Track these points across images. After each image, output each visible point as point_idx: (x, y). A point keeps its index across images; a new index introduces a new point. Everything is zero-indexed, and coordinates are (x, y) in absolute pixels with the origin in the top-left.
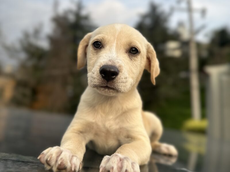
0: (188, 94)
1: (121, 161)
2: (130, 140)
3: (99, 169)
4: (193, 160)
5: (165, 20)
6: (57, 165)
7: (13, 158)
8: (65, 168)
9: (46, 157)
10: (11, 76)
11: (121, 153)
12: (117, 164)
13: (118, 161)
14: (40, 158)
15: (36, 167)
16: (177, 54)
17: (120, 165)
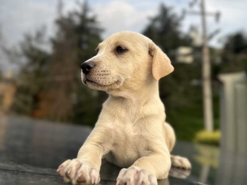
0: (200, 103)
1: (138, 174)
2: (151, 153)
3: (116, 182)
4: (205, 173)
5: (177, 24)
6: (77, 178)
7: (30, 170)
8: (84, 181)
9: (65, 170)
10: (11, 81)
11: (138, 165)
12: (134, 177)
13: (134, 173)
14: (59, 171)
15: (55, 179)
16: (189, 60)
17: (136, 177)
